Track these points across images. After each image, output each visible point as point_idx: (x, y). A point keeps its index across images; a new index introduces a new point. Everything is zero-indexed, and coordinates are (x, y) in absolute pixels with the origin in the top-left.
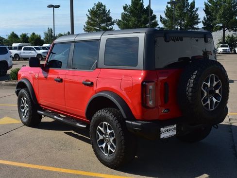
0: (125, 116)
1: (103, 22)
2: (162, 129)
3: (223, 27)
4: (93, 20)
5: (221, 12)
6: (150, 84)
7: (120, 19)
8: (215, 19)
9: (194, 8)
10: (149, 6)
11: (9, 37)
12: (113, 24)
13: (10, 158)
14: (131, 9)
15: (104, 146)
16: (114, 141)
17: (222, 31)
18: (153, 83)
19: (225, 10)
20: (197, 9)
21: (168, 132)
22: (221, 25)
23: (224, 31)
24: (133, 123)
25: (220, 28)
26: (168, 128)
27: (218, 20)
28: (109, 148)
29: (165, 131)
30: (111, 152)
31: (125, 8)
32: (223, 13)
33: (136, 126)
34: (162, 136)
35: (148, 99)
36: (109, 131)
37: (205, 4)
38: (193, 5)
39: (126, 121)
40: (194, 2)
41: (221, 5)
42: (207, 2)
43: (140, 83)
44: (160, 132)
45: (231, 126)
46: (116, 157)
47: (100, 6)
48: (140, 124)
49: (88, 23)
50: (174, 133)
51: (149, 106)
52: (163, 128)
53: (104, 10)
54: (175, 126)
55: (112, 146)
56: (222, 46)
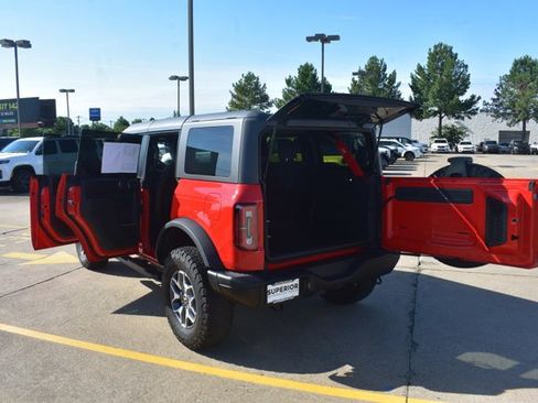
0: (207, 264)
1: (255, 101)
2: (270, 287)
3: (439, 112)
4: (239, 99)
5: (435, 88)
6: (247, 208)
7: (281, 98)
8: (427, 100)
9: (394, 82)
10: (324, 79)
11: (115, 125)
12: (270, 105)
13: (34, 325)
14: (297, 84)
15: (180, 311)
16: (194, 303)
17: (437, 118)
18: (253, 208)
19: (441, 86)
20: (399, 84)
21: (282, 292)
22: (436, 109)
23: (441, 118)
24: (220, 275)
25: (435, 114)
26: (283, 285)
27: (431, 101)
28: (188, 315)
29: (277, 290)
30: (189, 323)
31: (288, 82)
32: (439, 91)
33: (224, 281)
34: (271, 299)
35: (244, 234)
36: (186, 287)
37: (412, 77)
38: (393, 78)
39: (209, 272)
40: (394, 73)
41: (435, 78)
42: (414, 73)
43: (232, 205)
44: (266, 293)
45: (418, 274)
46: (196, 330)
47: (250, 78)
48: (229, 278)
49: (232, 103)
50: (296, 293)
51: (247, 247)
52: (273, 284)
53: (257, 84)
54: (297, 281)
55: (191, 312)
56: (436, 142)
